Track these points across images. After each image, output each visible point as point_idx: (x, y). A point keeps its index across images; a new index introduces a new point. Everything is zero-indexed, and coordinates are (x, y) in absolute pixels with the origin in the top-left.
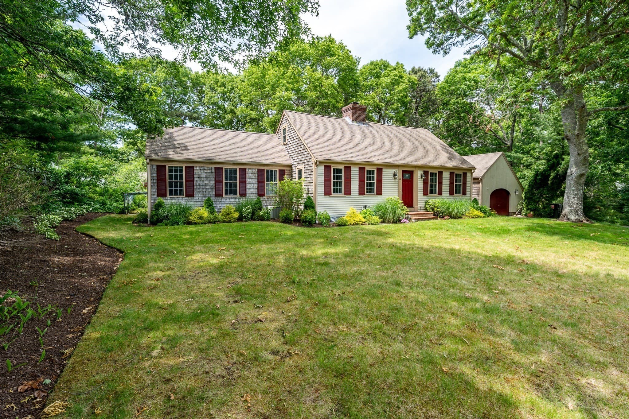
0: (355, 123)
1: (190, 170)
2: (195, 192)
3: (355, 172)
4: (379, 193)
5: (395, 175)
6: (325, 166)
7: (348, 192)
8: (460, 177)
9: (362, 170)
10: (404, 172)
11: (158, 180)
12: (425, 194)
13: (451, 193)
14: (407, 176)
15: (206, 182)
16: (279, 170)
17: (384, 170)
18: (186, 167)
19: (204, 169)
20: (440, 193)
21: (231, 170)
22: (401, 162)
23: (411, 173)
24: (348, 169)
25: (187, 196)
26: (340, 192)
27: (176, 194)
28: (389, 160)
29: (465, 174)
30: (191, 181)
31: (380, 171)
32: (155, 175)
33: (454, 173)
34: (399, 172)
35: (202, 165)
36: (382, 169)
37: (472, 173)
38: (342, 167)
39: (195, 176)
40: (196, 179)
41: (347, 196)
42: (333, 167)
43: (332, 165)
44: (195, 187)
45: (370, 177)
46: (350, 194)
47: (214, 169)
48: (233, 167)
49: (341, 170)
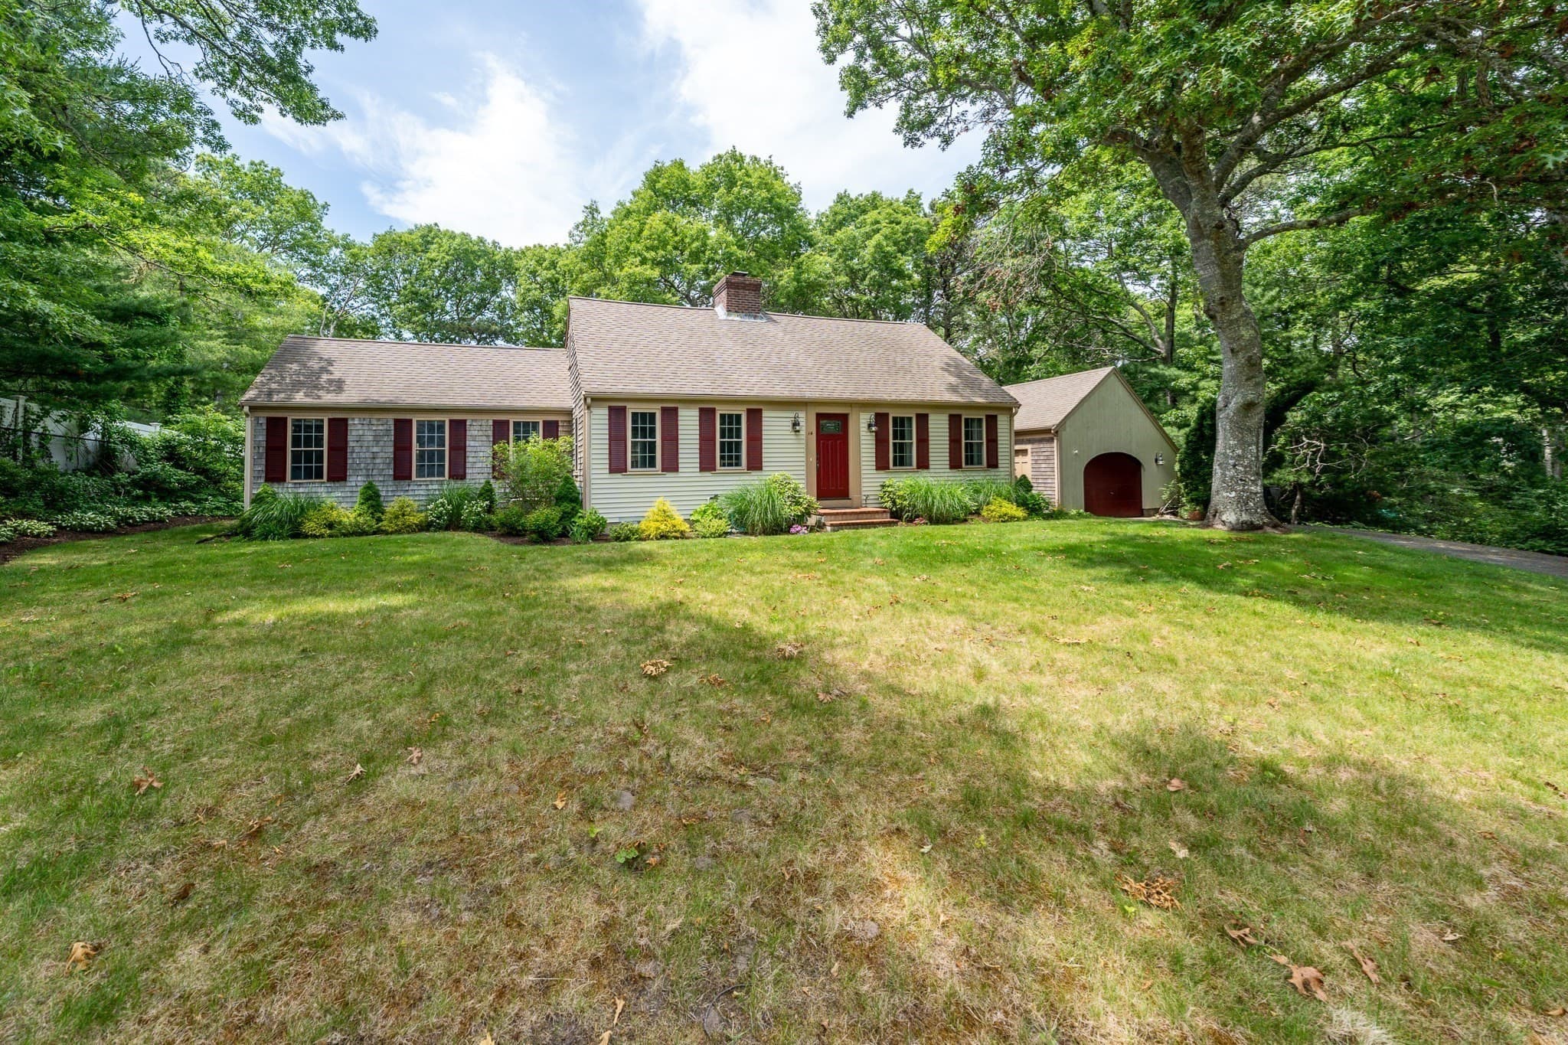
0: (735, 318)
1: (339, 427)
2: (349, 472)
3: (689, 422)
4: (755, 464)
5: (795, 424)
7: (671, 465)
8: (980, 426)
9: (706, 415)
10: (820, 417)
11: (268, 449)
12: (882, 465)
13: (955, 464)
14: (831, 426)
15: (375, 450)
16: (545, 422)
17: (765, 414)
18: (330, 420)
19: (370, 424)
20: (923, 464)
21: (431, 424)
22: (809, 394)
23: (844, 419)
24: (671, 414)
25: (330, 479)
26: (652, 464)
27: (308, 476)
28: (781, 391)
29: (992, 421)
30: (339, 448)
31: (755, 415)
32: (262, 438)
33: (960, 416)
34: (807, 421)
35: (367, 416)
36: (760, 411)
37: (1012, 416)
38: (656, 409)
39: (350, 438)
40: (351, 444)
41: (669, 474)
42: (632, 409)
43: (629, 405)
44: (349, 461)
45: (730, 430)
46: (676, 470)
47: (392, 422)
48: (436, 418)
49: (653, 416)
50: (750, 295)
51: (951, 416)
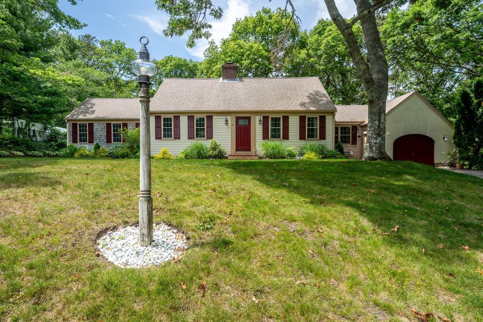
0: (225, 81)
1: (91, 126)
2: (94, 140)
3: (184, 121)
4: (210, 137)
5: (227, 121)
6: (156, 116)
7: (177, 137)
8: (316, 121)
9: (191, 118)
10: (238, 119)
11: (73, 133)
12: (265, 137)
13: (302, 137)
14: (242, 122)
15: (101, 133)
17: (214, 117)
18: (89, 124)
19: (100, 125)
20: (286, 137)
21: (117, 124)
22: (232, 109)
23: (249, 119)
24: (177, 118)
25: (89, 142)
26: (170, 137)
27: (84, 141)
28: (222, 108)
29: (323, 119)
30: (91, 133)
31: (210, 118)
32: (71, 129)
33: (305, 117)
34: (231, 120)
35: (98, 122)
36: (212, 116)
37: (334, 116)
38: (172, 116)
39: (94, 129)
40: (94, 131)
41: (177, 140)
42: (163, 116)
43: (162, 115)
44: (94, 137)
45: (200, 124)
46: (179, 138)
47: (105, 124)
48: (118, 122)
49: (171, 119)
50: (232, 72)
51: (300, 117)
